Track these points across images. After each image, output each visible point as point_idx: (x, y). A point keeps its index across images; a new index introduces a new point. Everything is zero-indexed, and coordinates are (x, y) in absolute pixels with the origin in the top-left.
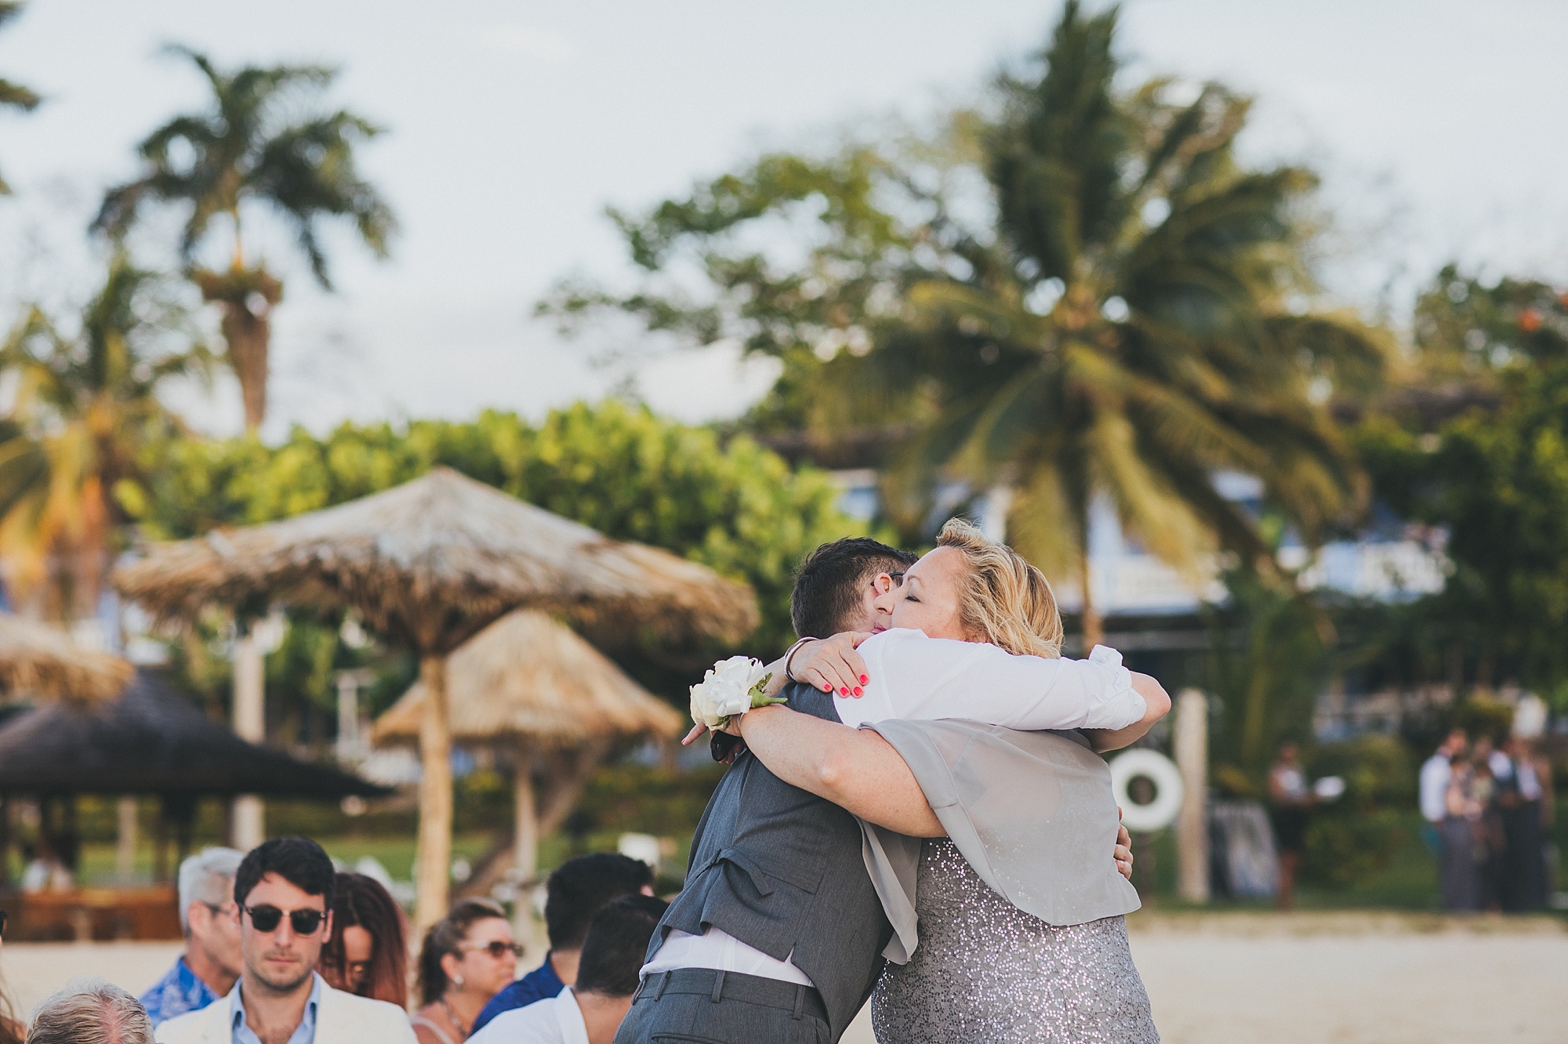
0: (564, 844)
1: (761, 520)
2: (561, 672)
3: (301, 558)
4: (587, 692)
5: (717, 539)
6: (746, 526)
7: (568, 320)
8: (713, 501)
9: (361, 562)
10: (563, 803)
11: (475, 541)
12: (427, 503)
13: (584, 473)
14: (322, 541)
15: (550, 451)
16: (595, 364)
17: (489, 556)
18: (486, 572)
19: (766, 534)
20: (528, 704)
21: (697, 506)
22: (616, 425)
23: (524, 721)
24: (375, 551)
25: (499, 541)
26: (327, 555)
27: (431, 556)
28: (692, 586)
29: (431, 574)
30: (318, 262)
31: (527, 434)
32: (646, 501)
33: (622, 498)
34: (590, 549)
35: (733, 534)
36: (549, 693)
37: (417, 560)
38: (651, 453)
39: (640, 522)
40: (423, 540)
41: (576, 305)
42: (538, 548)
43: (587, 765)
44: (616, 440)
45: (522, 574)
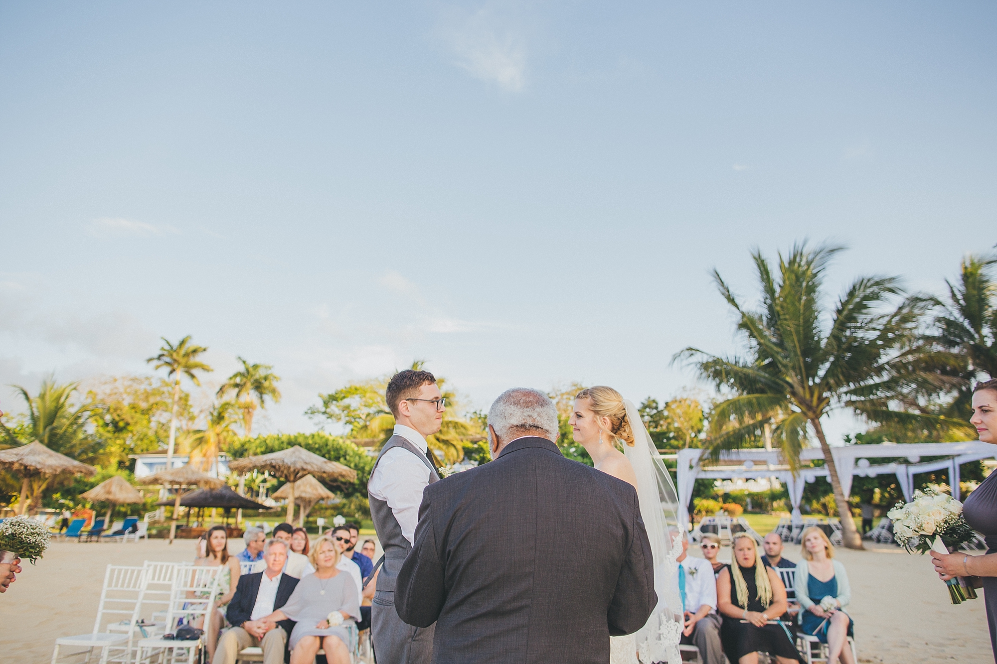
0: (306, 519)
1: (351, 457)
2: (311, 485)
3: (268, 462)
4: (317, 490)
5: (342, 460)
6: (348, 457)
7: (312, 416)
8: (342, 453)
9: (281, 464)
10: (308, 511)
11: (303, 460)
12: (294, 452)
13: (317, 446)
14: (272, 459)
15: (310, 442)
16: (316, 424)
17: (306, 463)
18: (305, 467)
19: (352, 459)
20: (305, 492)
21: (339, 453)
22: (324, 437)
23: (303, 495)
24: (283, 461)
25: (308, 460)
26: (273, 462)
27: (295, 463)
28: (345, 470)
29: (294, 466)
30: (263, 401)
31: (306, 438)
32: (329, 452)
33: (324, 452)
34: (325, 462)
35: (345, 459)
36: (309, 489)
37: (291, 464)
38: (330, 443)
39: (327, 456)
40: (293, 460)
41: (313, 413)
42: (315, 462)
43: (312, 504)
44: (324, 440)
45: (312, 467)
